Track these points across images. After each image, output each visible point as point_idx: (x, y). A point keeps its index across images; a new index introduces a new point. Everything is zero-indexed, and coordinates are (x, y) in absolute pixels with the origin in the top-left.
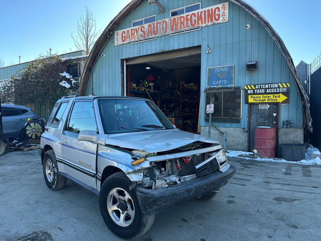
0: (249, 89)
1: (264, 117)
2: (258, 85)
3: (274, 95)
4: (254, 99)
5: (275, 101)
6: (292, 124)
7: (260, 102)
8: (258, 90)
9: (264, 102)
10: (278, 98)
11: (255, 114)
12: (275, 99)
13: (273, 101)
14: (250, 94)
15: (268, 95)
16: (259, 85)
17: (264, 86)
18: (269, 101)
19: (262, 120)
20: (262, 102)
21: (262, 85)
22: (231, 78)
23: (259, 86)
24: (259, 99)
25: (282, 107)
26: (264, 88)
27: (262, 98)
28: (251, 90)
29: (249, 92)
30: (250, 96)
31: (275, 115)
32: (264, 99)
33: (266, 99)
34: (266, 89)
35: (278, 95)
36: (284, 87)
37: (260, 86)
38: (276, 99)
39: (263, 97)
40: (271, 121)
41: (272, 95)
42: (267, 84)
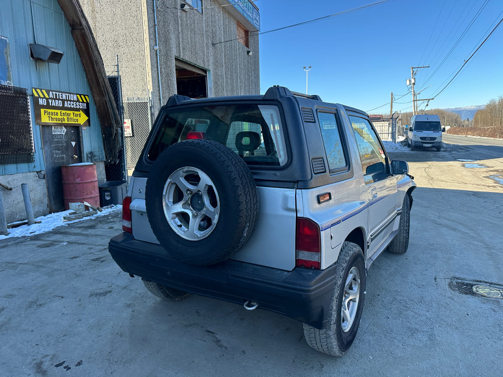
0: (40, 97)
1: (61, 148)
2: (52, 91)
3: (74, 112)
4: (49, 117)
5: (76, 123)
6: (95, 156)
7: (58, 122)
8: (53, 100)
9: (63, 122)
10: (78, 118)
11: (48, 143)
12: (76, 118)
13: (74, 123)
14: (43, 107)
15: (67, 112)
16: (54, 91)
17: (60, 96)
18: (69, 122)
19: (59, 153)
20: (60, 122)
21: (58, 93)
22: (5, 66)
23: (54, 93)
24: (56, 117)
25: (83, 131)
26: (61, 98)
27: (59, 117)
28: (43, 98)
29: (41, 102)
30: (42, 110)
31: (74, 144)
32: (62, 117)
33: (66, 118)
34: (63, 101)
35: (78, 113)
36: (83, 102)
37: (56, 94)
38: (77, 120)
39: (61, 114)
40: (70, 154)
41: (71, 112)
42: (64, 93)
